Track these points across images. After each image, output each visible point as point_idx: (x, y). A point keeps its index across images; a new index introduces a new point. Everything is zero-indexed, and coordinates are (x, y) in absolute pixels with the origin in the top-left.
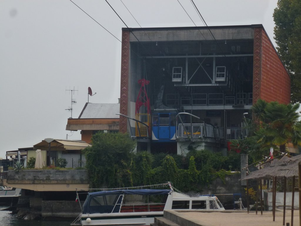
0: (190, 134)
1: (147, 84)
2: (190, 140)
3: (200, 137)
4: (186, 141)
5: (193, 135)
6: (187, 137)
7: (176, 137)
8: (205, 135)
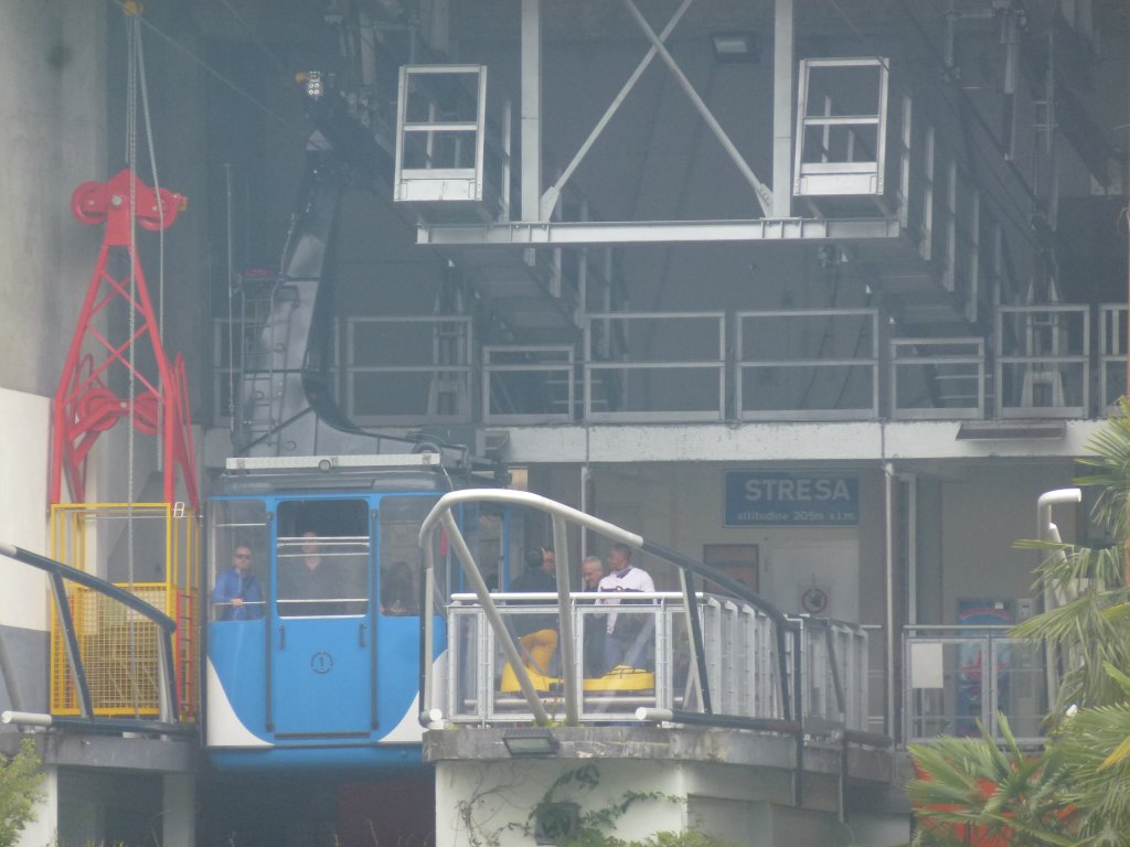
0: (554, 691)
1: (156, 220)
2: (555, 745)
3: (641, 714)
4: (518, 755)
5: (587, 694)
6: (530, 717)
7: (424, 722)
8: (693, 699)
